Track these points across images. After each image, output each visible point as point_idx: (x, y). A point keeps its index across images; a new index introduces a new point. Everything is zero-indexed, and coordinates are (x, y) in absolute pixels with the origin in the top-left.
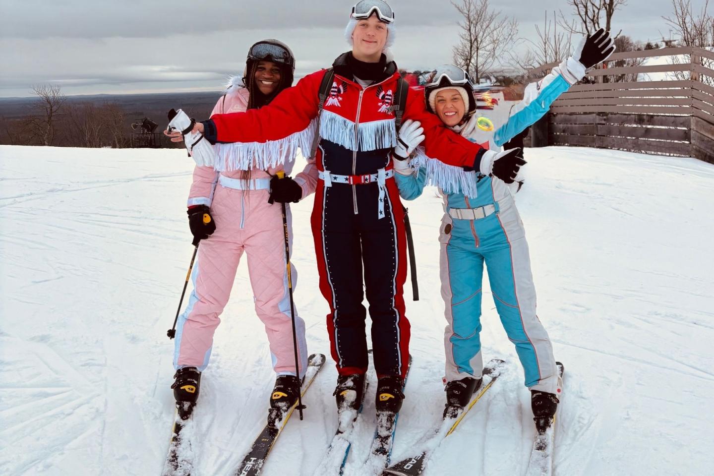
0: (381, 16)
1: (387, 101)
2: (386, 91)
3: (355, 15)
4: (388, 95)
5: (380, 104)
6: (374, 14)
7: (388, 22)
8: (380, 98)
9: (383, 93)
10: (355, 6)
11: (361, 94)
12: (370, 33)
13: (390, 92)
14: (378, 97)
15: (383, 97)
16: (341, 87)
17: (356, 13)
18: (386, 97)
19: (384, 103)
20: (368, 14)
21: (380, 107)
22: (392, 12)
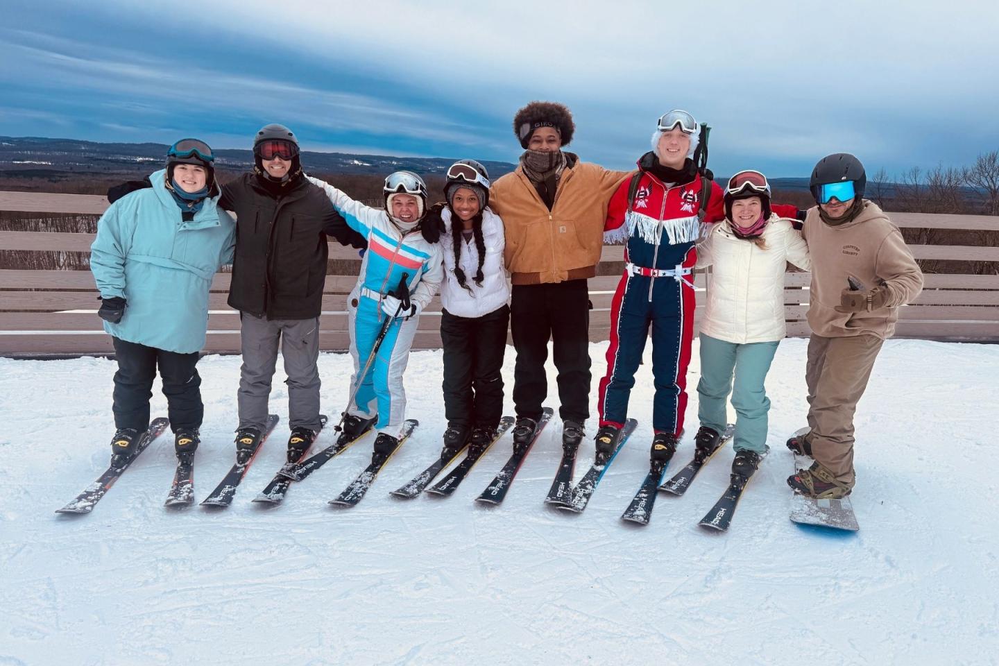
0: (684, 128)
1: (688, 200)
2: (688, 191)
3: (660, 127)
4: (690, 195)
5: (682, 203)
6: (678, 126)
7: (690, 133)
8: (683, 197)
9: (685, 193)
10: (661, 118)
11: (666, 194)
12: (674, 142)
13: (691, 193)
14: (681, 196)
15: (686, 197)
16: (647, 190)
17: (662, 126)
18: (689, 197)
19: (686, 202)
20: (672, 127)
21: (682, 206)
22: (695, 122)
